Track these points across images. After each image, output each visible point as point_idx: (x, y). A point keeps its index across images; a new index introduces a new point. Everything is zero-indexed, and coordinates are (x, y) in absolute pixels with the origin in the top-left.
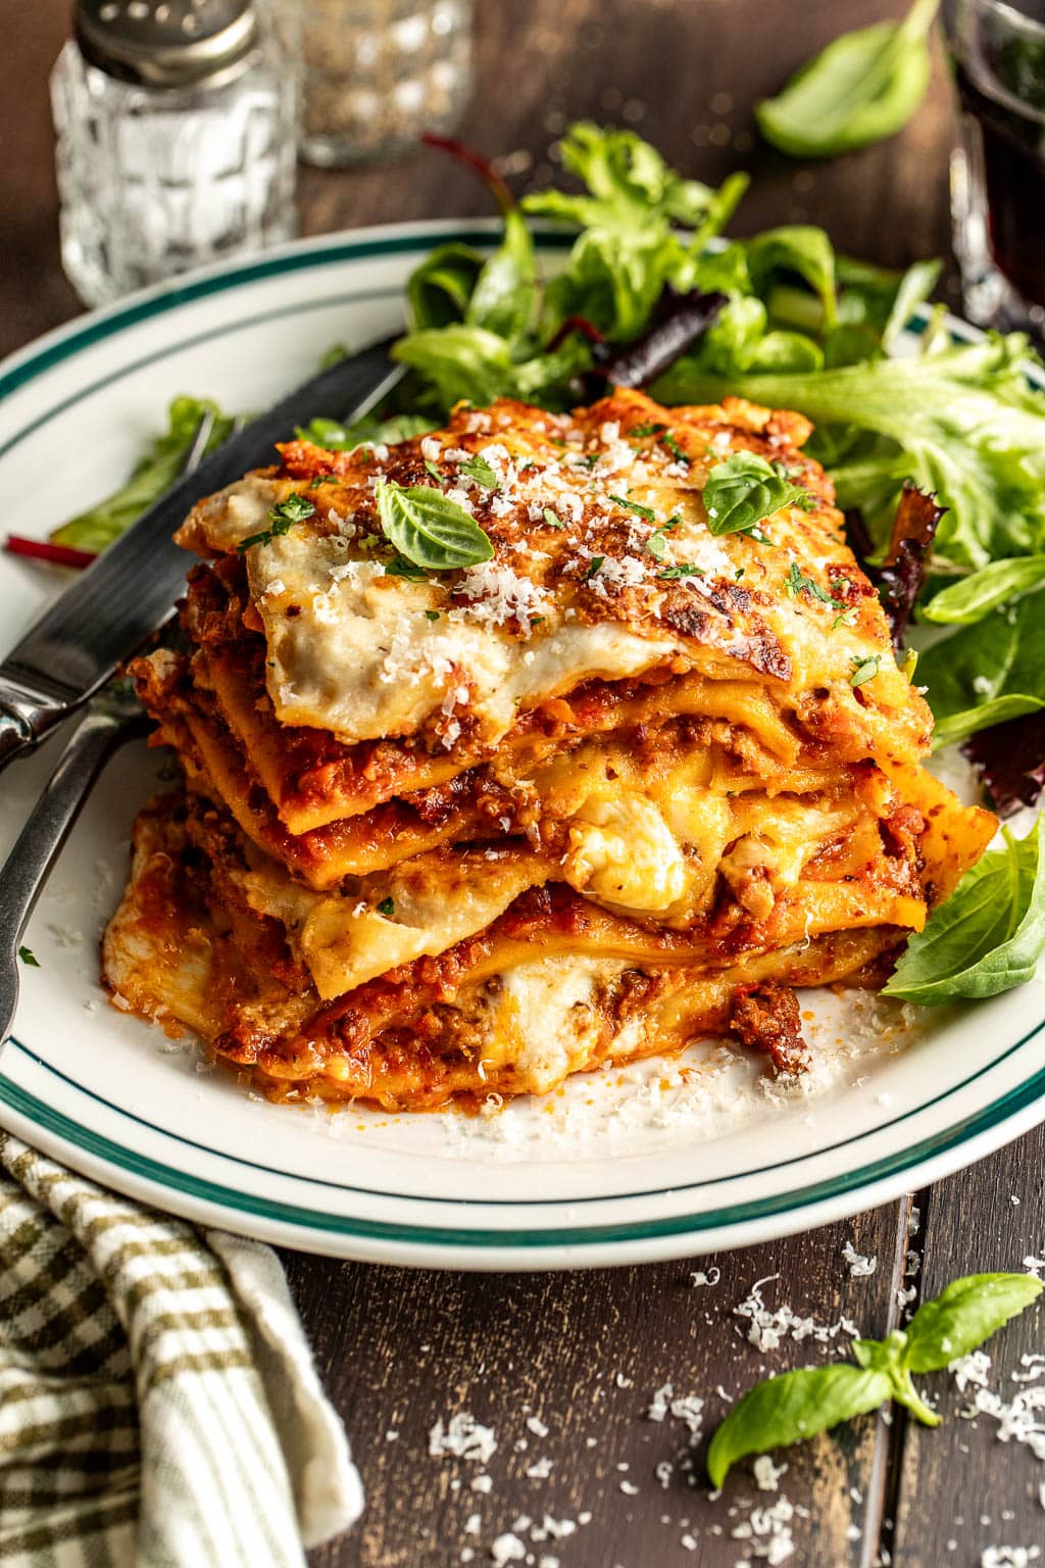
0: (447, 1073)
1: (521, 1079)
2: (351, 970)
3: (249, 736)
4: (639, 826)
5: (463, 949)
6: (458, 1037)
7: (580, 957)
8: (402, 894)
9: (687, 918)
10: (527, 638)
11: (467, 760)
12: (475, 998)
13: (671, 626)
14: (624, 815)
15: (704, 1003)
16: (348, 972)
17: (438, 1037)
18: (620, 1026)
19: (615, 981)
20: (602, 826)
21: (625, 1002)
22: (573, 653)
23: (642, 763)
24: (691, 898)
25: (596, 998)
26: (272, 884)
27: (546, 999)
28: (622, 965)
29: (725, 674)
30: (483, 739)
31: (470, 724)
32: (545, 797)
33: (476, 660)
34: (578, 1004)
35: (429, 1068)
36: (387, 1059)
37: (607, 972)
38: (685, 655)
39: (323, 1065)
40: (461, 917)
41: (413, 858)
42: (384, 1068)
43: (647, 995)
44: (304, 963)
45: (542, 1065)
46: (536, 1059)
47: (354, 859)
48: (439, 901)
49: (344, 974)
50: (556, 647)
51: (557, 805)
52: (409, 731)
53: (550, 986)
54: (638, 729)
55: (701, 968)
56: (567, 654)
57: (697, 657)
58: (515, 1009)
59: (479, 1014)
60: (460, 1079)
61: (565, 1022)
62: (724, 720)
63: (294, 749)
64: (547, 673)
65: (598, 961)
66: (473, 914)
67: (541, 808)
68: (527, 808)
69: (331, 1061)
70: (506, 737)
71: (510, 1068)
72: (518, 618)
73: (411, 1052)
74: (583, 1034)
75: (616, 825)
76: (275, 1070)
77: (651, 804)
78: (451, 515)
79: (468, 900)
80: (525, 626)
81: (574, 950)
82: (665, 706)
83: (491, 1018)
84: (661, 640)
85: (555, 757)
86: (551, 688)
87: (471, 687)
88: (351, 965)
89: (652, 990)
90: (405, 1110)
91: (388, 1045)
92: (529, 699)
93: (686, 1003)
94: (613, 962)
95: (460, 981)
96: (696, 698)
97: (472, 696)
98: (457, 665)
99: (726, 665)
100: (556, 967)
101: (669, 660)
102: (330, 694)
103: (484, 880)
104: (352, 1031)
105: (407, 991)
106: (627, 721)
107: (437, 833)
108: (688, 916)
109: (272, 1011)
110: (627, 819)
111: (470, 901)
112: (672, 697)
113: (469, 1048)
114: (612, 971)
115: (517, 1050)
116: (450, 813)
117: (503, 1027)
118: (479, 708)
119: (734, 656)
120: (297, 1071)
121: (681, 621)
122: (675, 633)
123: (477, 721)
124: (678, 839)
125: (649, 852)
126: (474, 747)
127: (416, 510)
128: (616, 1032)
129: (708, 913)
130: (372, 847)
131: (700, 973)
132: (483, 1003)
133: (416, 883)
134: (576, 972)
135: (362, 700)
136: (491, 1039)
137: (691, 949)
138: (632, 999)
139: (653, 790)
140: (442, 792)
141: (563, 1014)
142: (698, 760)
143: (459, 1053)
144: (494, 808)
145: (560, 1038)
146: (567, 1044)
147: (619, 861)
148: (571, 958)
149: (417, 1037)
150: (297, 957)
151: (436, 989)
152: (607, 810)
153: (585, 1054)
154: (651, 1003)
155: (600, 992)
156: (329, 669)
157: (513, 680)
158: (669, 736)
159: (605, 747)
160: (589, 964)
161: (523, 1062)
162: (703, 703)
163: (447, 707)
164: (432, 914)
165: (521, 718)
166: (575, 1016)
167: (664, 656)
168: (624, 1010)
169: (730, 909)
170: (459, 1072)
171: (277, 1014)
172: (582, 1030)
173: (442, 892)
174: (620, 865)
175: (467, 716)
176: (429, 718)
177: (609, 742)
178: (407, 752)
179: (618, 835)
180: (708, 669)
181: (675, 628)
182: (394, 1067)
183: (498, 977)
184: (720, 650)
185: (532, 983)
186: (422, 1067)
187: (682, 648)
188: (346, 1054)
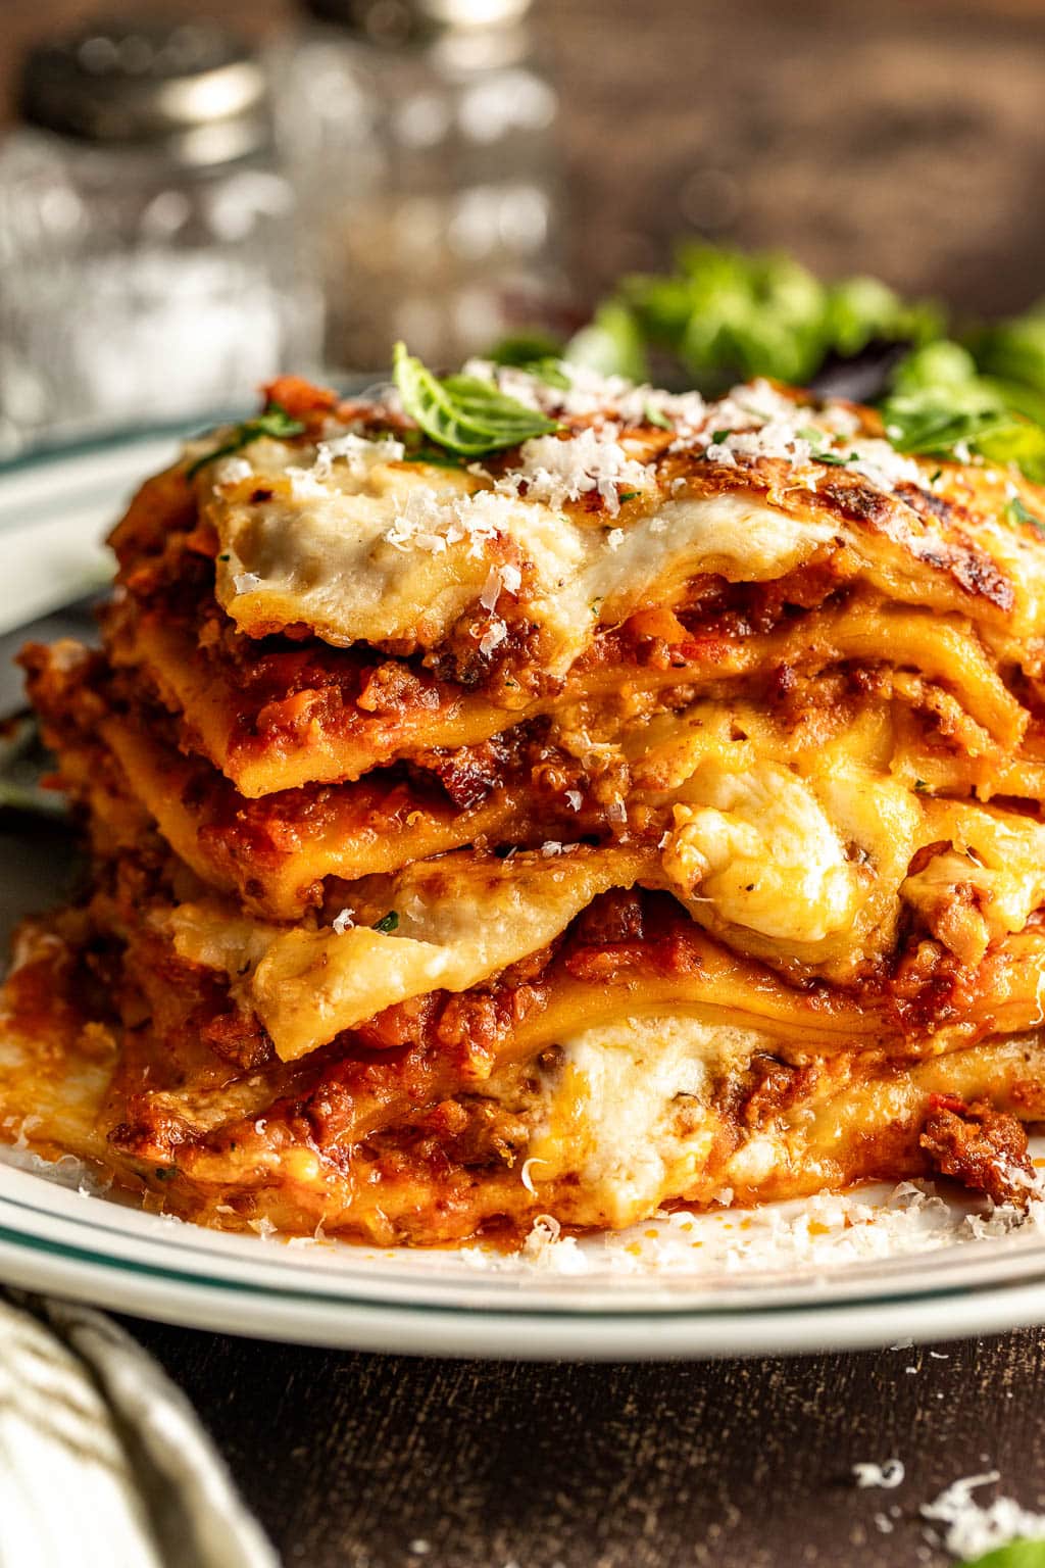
0: (474, 1185)
1: (590, 1196)
2: (327, 1001)
3: (187, 690)
4: (780, 808)
5: (501, 989)
6: (491, 1131)
7: (687, 1021)
8: (412, 904)
9: (854, 962)
10: (614, 517)
11: (516, 698)
12: (520, 1080)
13: (832, 504)
14: (756, 794)
15: (878, 1114)
16: (322, 1007)
17: (462, 1134)
18: (746, 1134)
19: (741, 1068)
20: (722, 811)
21: (756, 1099)
22: (683, 530)
23: (785, 724)
24: (860, 930)
25: (710, 1090)
26: (214, 918)
27: (632, 1082)
28: (752, 1041)
29: (912, 591)
30: (544, 661)
31: (525, 637)
32: (636, 761)
33: (535, 535)
34: (681, 1094)
35: (445, 1180)
36: (380, 1168)
37: (728, 1050)
38: (853, 548)
39: (277, 1159)
40: (501, 928)
41: (430, 857)
42: (375, 1177)
43: (790, 1090)
44: (255, 1015)
45: (624, 1174)
46: (614, 1165)
47: (339, 850)
48: (469, 906)
49: (316, 1007)
50: (657, 525)
51: (655, 770)
52: (431, 637)
53: (639, 1062)
54: (781, 670)
55: (876, 1055)
56: (674, 531)
57: (872, 554)
58: (582, 1091)
59: (526, 1102)
60: (494, 1196)
61: (661, 1119)
62: (912, 670)
63: (254, 681)
64: (642, 559)
65: (715, 1030)
66: (520, 924)
67: (631, 776)
68: (608, 774)
69: (289, 1154)
70: (578, 664)
71: (571, 1179)
72: (600, 491)
73: (418, 1157)
74: (688, 1136)
75: (746, 809)
76: (202, 1168)
77: (799, 780)
78: (505, 408)
79: (514, 903)
80: (611, 501)
81: (676, 1006)
82: (823, 639)
83: (545, 1106)
84: (817, 520)
85: (655, 715)
86: (648, 582)
87: (525, 567)
88: (327, 994)
89: (798, 1083)
90: (404, 1244)
91: (382, 1151)
92: (615, 603)
93: (850, 1110)
94: (738, 1034)
95: (497, 1046)
96: (868, 626)
97: (527, 584)
98: (504, 535)
99: (915, 577)
100: (648, 1032)
101: (829, 551)
102: (310, 576)
103: (539, 876)
104: (326, 1108)
105: (414, 1059)
106: (765, 660)
107: (469, 820)
108: (855, 958)
109: (203, 1102)
110: (761, 798)
111: (516, 903)
112: (835, 623)
113: (510, 1146)
114: (737, 1048)
115: (585, 1151)
116: (491, 793)
117: (562, 1116)
118: (537, 608)
119: (927, 560)
120: (238, 1166)
121: (846, 499)
122: (838, 512)
123: (534, 629)
124: (842, 833)
125: (796, 844)
126: (528, 672)
127: (454, 405)
128: (741, 1143)
129: (886, 956)
130: (370, 836)
131: (874, 1065)
132: (534, 1086)
133: (433, 888)
134: (678, 1047)
135: (358, 582)
136: (543, 1133)
137: (859, 1018)
138: (768, 1094)
139: (802, 759)
140: (479, 757)
141: (658, 1107)
142: (872, 726)
143: (494, 1153)
144: (558, 777)
145: (651, 1138)
146: (665, 1146)
147: (748, 852)
148: (672, 1022)
149: (428, 1138)
150: (246, 1007)
151: (460, 1054)
152: (731, 785)
153: (691, 1164)
154: (796, 1106)
155: (717, 1083)
156: (310, 545)
157: (591, 573)
158: (828, 687)
159: (729, 705)
160: (701, 1033)
161: (593, 1169)
162: (880, 635)
163: (489, 596)
164: (457, 925)
165: (601, 637)
166: (677, 1110)
167: (822, 545)
168: (754, 1112)
169: (921, 946)
170: (492, 1183)
171: (211, 1105)
172: (687, 1131)
173: (473, 892)
174: (751, 859)
175: (519, 620)
176: (461, 619)
177: (734, 699)
178: (426, 677)
179: (748, 821)
180: (887, 581)
181: (839, 507)
182: (389, 1177)
183: (557, 1048)
184: (905, 550)
185: (611, 1058)
186: (434, 1178)
187: (849, 537)
188: (315, 1147)
